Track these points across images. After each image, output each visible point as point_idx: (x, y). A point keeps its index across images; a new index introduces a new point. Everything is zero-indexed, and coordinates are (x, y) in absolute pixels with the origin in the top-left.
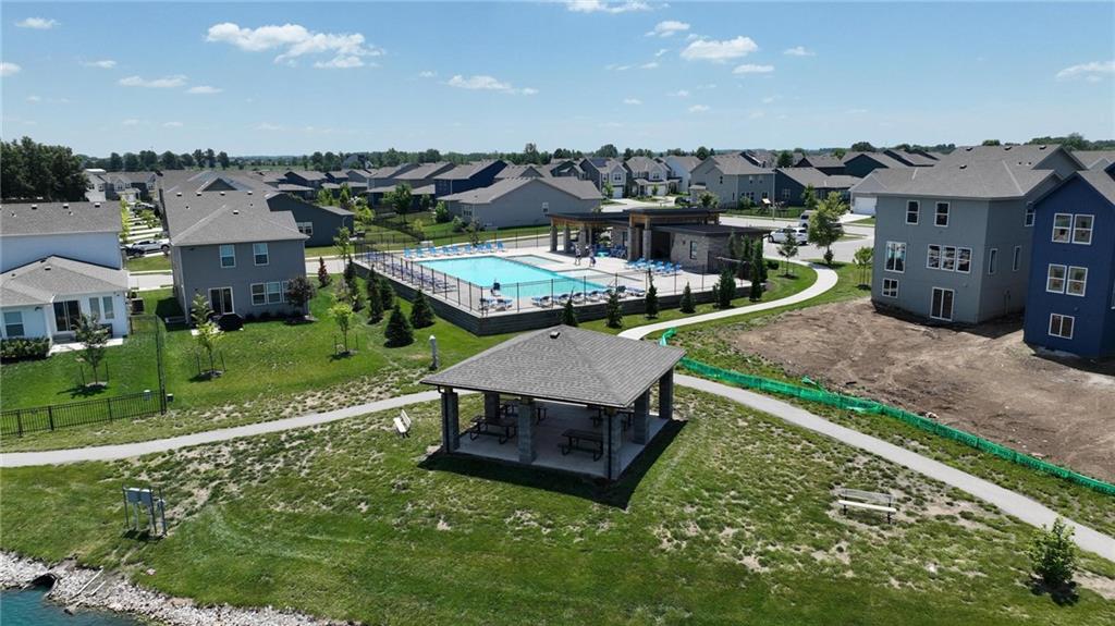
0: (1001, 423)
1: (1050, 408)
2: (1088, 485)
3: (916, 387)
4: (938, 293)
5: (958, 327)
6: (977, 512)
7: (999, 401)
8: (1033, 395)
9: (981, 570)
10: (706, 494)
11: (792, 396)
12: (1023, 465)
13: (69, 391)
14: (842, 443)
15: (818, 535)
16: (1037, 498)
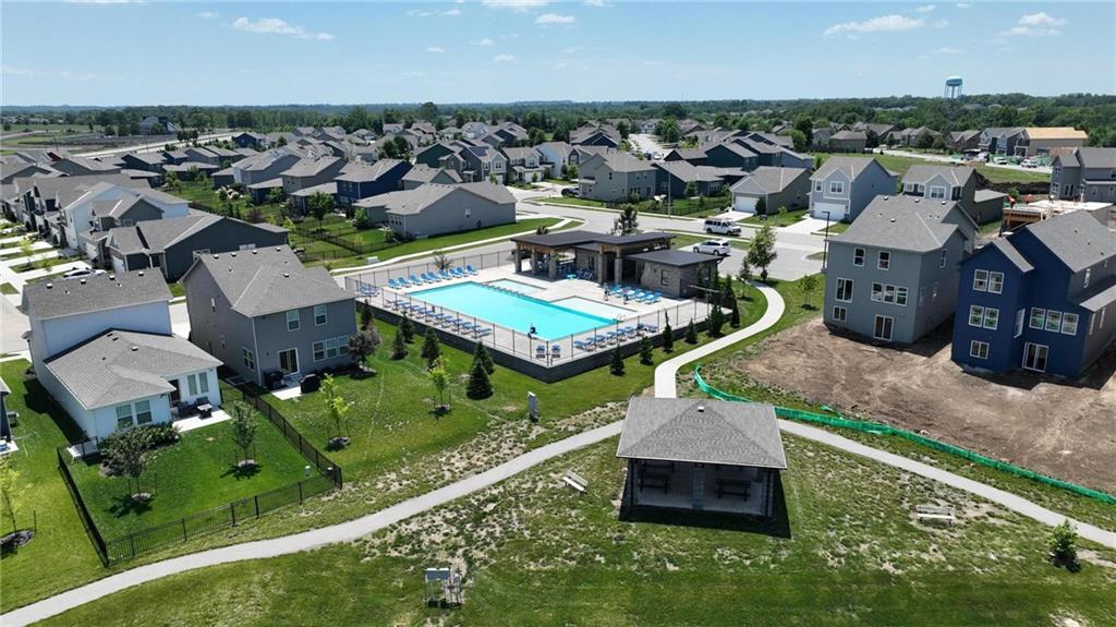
0: (969, 434)
1: (995, 420)
2: (1047, 482)
3: (900, 407)
4: (880, 319)
5: (900, 347)
6: (996, 511)
7: (961, 415)
8: (980, 409)
9: (1020, 554)
10: (833, 520)
11: (824, 424)
12: (1003, 470)
13: (228, 473)
14: (884, 464)
15: (917, 542)
16: (1022, 495)
